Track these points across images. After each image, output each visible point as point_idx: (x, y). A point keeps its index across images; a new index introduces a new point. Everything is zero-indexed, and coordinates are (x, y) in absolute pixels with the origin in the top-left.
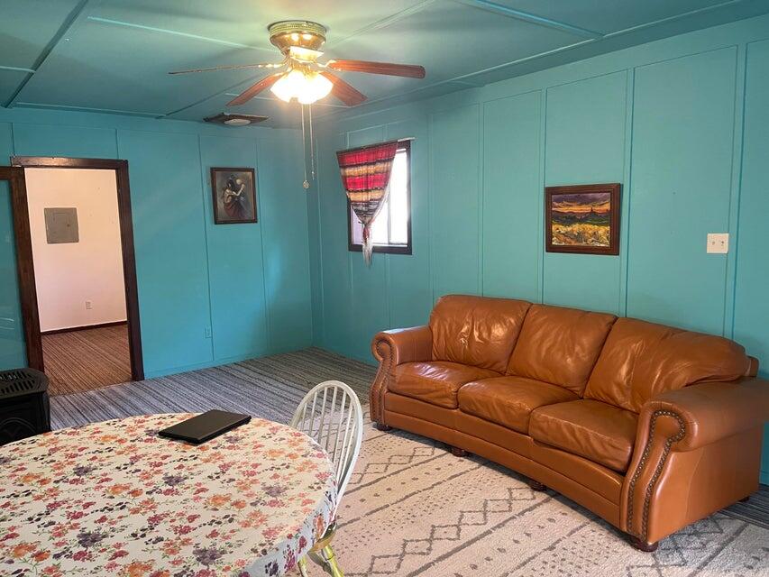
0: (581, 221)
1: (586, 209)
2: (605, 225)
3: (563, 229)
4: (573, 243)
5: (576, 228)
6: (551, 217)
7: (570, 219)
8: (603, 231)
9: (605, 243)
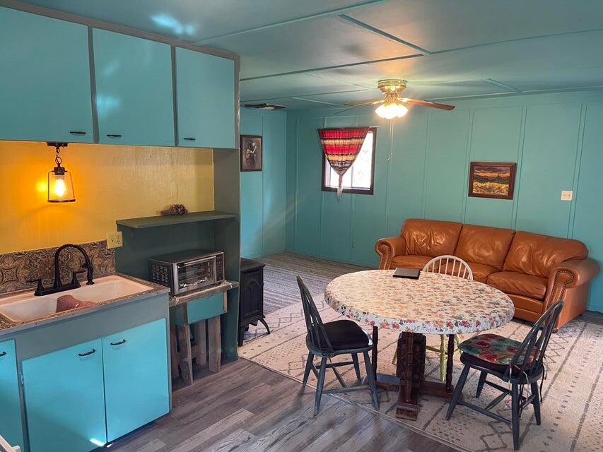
0: (491, 181)
1: (495, 175)
2: (506, 184)
3: (480, 185)
4: (486, 192)
5: (488, 184)
6: (473, 178)
7: (485, 180)
8: (504, 187)
9: (505, 193)
